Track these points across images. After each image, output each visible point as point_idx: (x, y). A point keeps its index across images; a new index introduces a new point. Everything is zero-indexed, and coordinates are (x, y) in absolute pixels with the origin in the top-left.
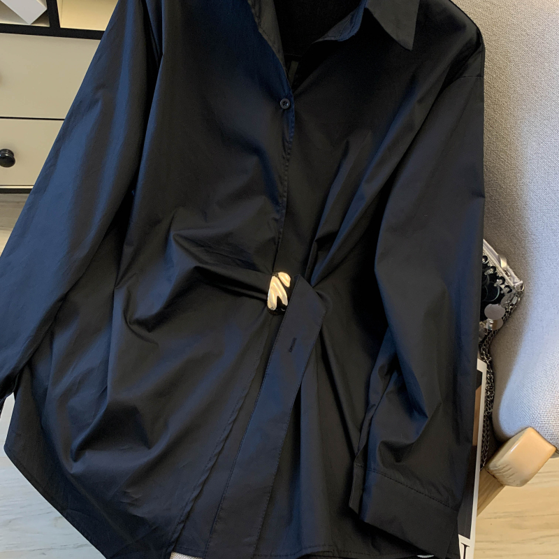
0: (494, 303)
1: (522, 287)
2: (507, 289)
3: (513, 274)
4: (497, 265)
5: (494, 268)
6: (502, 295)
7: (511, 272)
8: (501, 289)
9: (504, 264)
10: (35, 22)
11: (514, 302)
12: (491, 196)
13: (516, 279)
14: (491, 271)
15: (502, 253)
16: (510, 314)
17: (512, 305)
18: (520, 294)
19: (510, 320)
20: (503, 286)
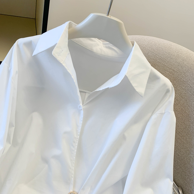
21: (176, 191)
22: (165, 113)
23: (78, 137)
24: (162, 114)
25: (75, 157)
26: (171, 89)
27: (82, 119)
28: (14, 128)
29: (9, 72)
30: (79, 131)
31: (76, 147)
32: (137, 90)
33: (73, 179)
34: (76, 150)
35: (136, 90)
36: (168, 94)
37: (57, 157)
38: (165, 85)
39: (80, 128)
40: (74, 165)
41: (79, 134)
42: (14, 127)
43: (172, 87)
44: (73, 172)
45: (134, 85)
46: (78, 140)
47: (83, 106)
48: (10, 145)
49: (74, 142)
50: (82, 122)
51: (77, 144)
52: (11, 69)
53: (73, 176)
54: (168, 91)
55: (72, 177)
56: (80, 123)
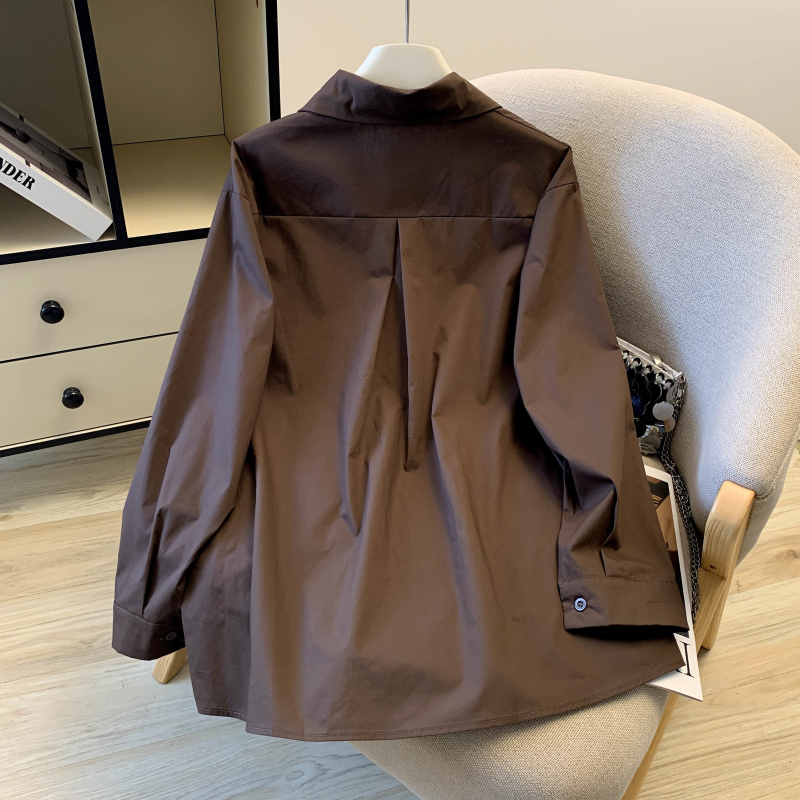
0: (659, 401)
1: (682, 378)
2: (669, 384)
3: (670, 369)
4: (652, 364)
5: (650, 367)
6: (665, 392)
7: (668, 367)
8: (663, 386)
9: (658, 361)
10: (103, 236)
11: (679, 395)
12: (625, 300)
13: (675, 372)
14: (647, 371)
15: (653, 353)
16: (680, 410)
17: (679, 399)
18: (683, 385)
19: (682, 415)
20: (664, 382)
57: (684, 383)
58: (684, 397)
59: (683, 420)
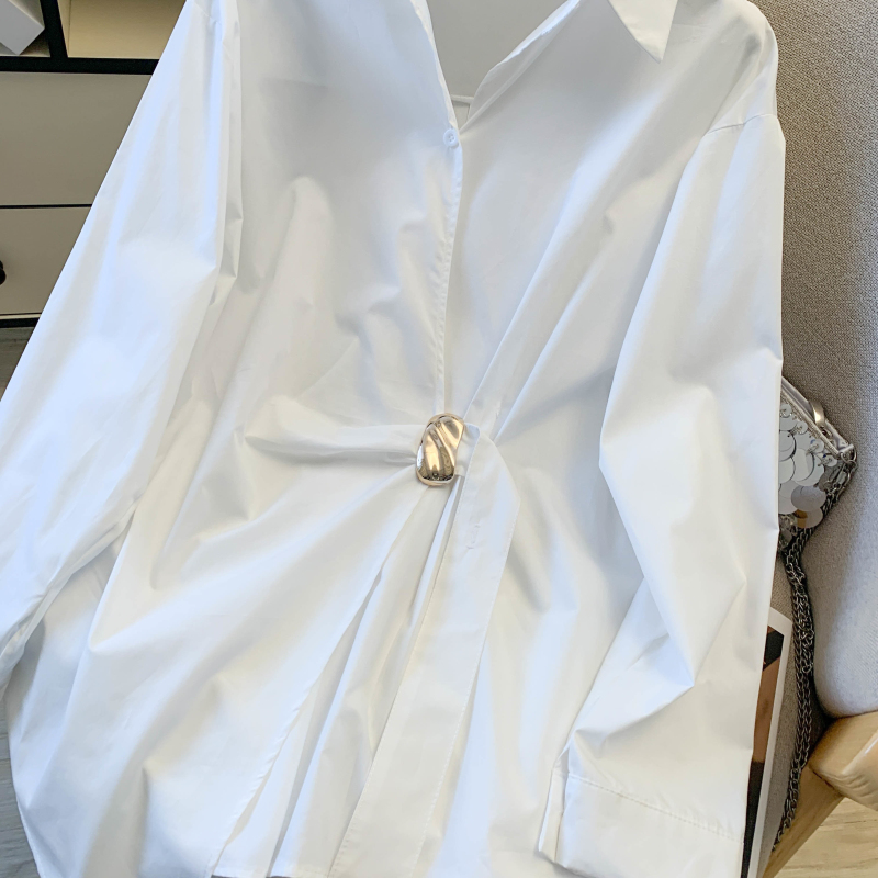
1: (852, 455)
4: (808, 419)
7: (833, 430)
9: (819, 417)
10: (28, 50)
15: (814, 399)
16: (835, 501)
17: (838, 486)
18: (850, 467)
19: (835, 511)
21: (800, 410)
22: (744, 124)
23: (452, 241)
24: (736, 128)
25: (444, 309)
26: (762, 37)
27: (459, 179)
28: (241, 221)
29: (210, 34)
30: (454, 220)
31: (447, 274)
32: (639, 39)
33: (442, 377)
34: (446, 286)
35: (633, 38)
36: (756, 59)
37: (386, 309)
38: (739, 22)
39: (455, 210)
40: (443, 334)
41: (453, 230)
42: (239, 217)
43: (768, 32)
44: (442, 356)
45: (627, 19)
46: (451, 251)
47: (461, 133)
48: (233, 279)
49: (439, 258)
50: (459, 189)
51: (448, 265)
52: (215, 23)
53: (442, 368)
54: (752, 46)
55: (440, 371)
56: (455, 192)
57: (853, 465)
58: (846, 486)
59: (834, 518)
